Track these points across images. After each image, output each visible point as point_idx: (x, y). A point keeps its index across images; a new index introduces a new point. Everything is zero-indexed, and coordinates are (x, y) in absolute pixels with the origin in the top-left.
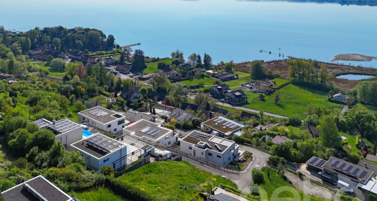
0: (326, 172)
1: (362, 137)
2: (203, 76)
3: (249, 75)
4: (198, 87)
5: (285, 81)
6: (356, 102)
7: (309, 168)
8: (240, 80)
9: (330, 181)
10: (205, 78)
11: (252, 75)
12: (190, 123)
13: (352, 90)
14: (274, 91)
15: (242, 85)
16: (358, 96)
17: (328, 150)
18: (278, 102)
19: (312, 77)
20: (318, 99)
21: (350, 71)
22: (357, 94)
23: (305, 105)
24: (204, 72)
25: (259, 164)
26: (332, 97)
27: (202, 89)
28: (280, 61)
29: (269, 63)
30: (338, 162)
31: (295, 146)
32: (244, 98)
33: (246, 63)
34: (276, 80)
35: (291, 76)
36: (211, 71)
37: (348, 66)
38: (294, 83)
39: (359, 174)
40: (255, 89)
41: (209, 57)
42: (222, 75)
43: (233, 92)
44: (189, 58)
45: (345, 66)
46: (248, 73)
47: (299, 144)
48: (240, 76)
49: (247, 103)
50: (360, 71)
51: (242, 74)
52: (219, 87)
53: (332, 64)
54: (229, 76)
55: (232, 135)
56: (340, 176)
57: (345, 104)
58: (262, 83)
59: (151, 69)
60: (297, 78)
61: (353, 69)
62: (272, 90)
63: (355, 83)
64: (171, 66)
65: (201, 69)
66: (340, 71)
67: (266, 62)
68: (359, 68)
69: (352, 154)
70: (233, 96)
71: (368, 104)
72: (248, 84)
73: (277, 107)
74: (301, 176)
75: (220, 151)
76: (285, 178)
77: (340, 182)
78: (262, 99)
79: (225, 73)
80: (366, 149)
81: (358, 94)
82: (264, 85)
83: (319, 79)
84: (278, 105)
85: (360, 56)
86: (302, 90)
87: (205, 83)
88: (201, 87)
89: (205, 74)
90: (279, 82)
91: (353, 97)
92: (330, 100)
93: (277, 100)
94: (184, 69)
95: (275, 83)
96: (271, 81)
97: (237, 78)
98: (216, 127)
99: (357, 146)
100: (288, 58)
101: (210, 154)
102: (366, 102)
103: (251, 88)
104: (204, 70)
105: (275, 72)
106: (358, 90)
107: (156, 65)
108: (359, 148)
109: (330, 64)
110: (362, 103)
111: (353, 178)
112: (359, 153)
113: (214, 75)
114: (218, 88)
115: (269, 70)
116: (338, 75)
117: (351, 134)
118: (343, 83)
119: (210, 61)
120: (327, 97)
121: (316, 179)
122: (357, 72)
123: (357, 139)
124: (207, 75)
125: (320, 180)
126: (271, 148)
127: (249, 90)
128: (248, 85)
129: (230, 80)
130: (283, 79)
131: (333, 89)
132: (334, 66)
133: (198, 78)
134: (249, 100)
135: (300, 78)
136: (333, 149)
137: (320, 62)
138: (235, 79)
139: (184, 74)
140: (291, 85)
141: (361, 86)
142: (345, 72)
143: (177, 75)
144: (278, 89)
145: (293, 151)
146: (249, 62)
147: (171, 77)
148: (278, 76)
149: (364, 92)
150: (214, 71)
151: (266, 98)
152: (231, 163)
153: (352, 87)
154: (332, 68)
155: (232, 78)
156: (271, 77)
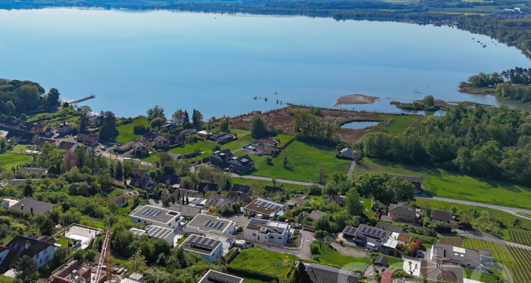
0: (358, 238)
1: (376, 199)
2: (196, 140)
3: (249, 133)
4: (194, 155)
5: (289, 138)
6: (363, 156)
7: (345, 236)
8: (241, 140)
9: (361, 244)
10: (199, 141)
11: (253, 133)
12: (231, 209)
13: (358, 141)
14: (280, 151)
15: (244, 147)
16: (364, 150)
17: (354, 217)
18: (287, 165)
19: (318, 130)
20: (326, 157)
21: (354, 118)
22: (363, 147)
23: (314, 165)
24: (195, 133)
25: (308, 239)
26: (340, 153)
27: (199, 158)
28: (279, 110)
29: (267, 114)
30: (365, 228)
31: (331, 219)
32: (251, 165)
33: (242, 116)
34: (279, 137)
35: (295, 132)
36: (203, 132)
37: (351, 111)
38: (299, 139)
39: (381, 235)
40: (259, 152)
41: (199, 113)
42: (219, 137)
43: (239, 160)
44: (173, 116)
45: (349, 111)
46: (246, 130)
47: (334, 217)
48: (239, 135)
49: (254, 170)
50: (364, 117)
51: (241, 133)
52: (222, 154)
53: (336, 110)
54: (227, 136)
55: (276, 216)
56: (368, 239)
57: (352, 160)
58: (265, 142)
59: (126, 135)
60: (302, 133)
61: (357, 115)
62: (278, 150)
63: (360, 133)
64: (151, 129)
65: (190, 130)
66: (344, 119)
67: (264, 114)
68: (363, 113)
69: (371, 218)
70: (239, 164)
71: (374, 157)
72: (250, 145)
73: (286, 171)
74: (341, 243)
75: (280, 233)
76: (332, 247)
77: (368, 243)
78: (270, 163)
79: (221, 133)
80: (380, 211)
81: (365, 147)
82: (268, 144)
83: (326, 132)
84: (288, 168)
85: (362, 97)
86: (308, 147)
87: (202, 149)
88: (198, 154)
89: (198, 137)
90: (283, 139)
91: (360, 151)
92: (338, 157)
93: (285, 163)
94: (171, 133)
95: (279, 141)
96: (274, 139)
97: (237, 139)
98: (258, 209)
99: (373, 208)
100: (287, 106)
101: (272, 237)
102: (372, 155)
103: (255, 150)
104: (195, 130)
105: (278, 127)
106: (365, 143)
107: (130, 129)
108: (374, 211)
109: (333, 110)
110: (368, 156)
111: (378, 239)
112: (375, 216)
113: (208, 137)
114: (221, 156)
115: (270, 124)
116: (342, 124)
117: (367, 197)
118: (349, 134)
119: (200, 118)
120: (334, 153)
121: (351, 244)
122: (361, 118)
123: (372, 202)
124: (200, 138)
125: (354, 245)
126: (313, 223)
127: (254, 153)
128: (250, 147)
129: (229, 142)
130: (286, 134)
131: (339, 143)
132: (337, 113)
133: (191, 142)
134: (256, 166)
135: (305, 132)
136: (358, 217)
137: (323, 109)
138: (234, 140)
139: (172, 140)
140: (296, 141)
141: (367, 139)
142: (348, 120)
143: (165, 142)
144: (284, 148)
145: (331, 224)
146: (245, 115)
147: (158, 145)
148: (280, 132)
149: (371, 145)
150: (208, 132)
151: (274, 161)
152: (288, 242)
153: (357, 138)
154: (336, 116)
155: (230, 140)
156: (274, 134)
